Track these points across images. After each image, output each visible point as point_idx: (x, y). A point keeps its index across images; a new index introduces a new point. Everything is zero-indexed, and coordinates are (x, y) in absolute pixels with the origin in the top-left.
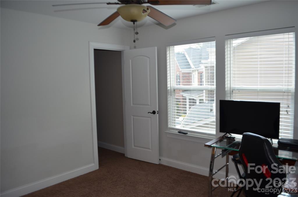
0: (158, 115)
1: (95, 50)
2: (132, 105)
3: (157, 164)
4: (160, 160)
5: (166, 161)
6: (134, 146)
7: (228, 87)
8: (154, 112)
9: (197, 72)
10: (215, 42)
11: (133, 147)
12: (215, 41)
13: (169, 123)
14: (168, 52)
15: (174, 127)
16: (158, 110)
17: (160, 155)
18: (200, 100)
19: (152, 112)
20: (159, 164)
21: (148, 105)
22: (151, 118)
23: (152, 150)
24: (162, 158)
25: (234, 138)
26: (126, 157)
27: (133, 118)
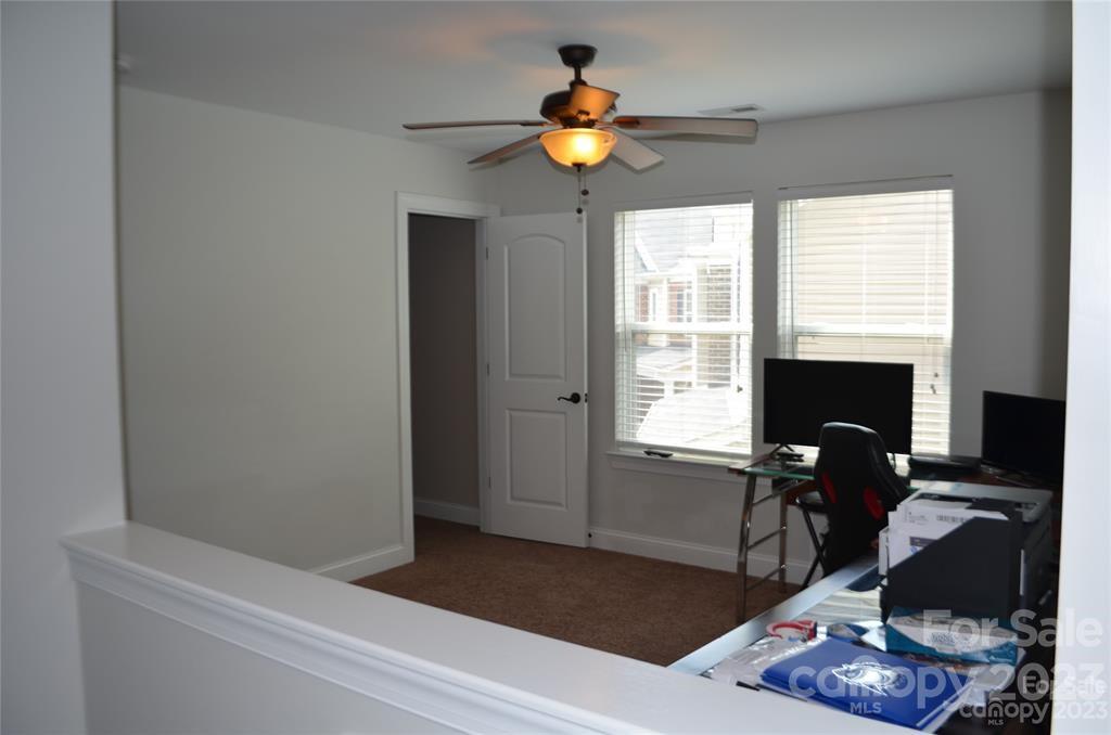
0: (586, 405)
1: (413, 217)
2: (507, 377)
3: (581, 548)
4: (590, 536)
5: (609, 538)
6: (513, 498)
7: (784, 326)
8: (575, 398)
9: (665, 286)
10: (751, 205)
11: (509, 500)
12: (749, 202)
13: (619, 429)
14: (618, 228)
15: (631, 439)
16: (586, 392)
17: (591, 521)
18: (677, 384)
19: (569, 397)
20: (588, 548)
21: (558, 377)
22: (565, 413)
23: (567, 507)
24: (596, 531)
25: (800, 457)
26: (483, 534)
27: (511, 416)
